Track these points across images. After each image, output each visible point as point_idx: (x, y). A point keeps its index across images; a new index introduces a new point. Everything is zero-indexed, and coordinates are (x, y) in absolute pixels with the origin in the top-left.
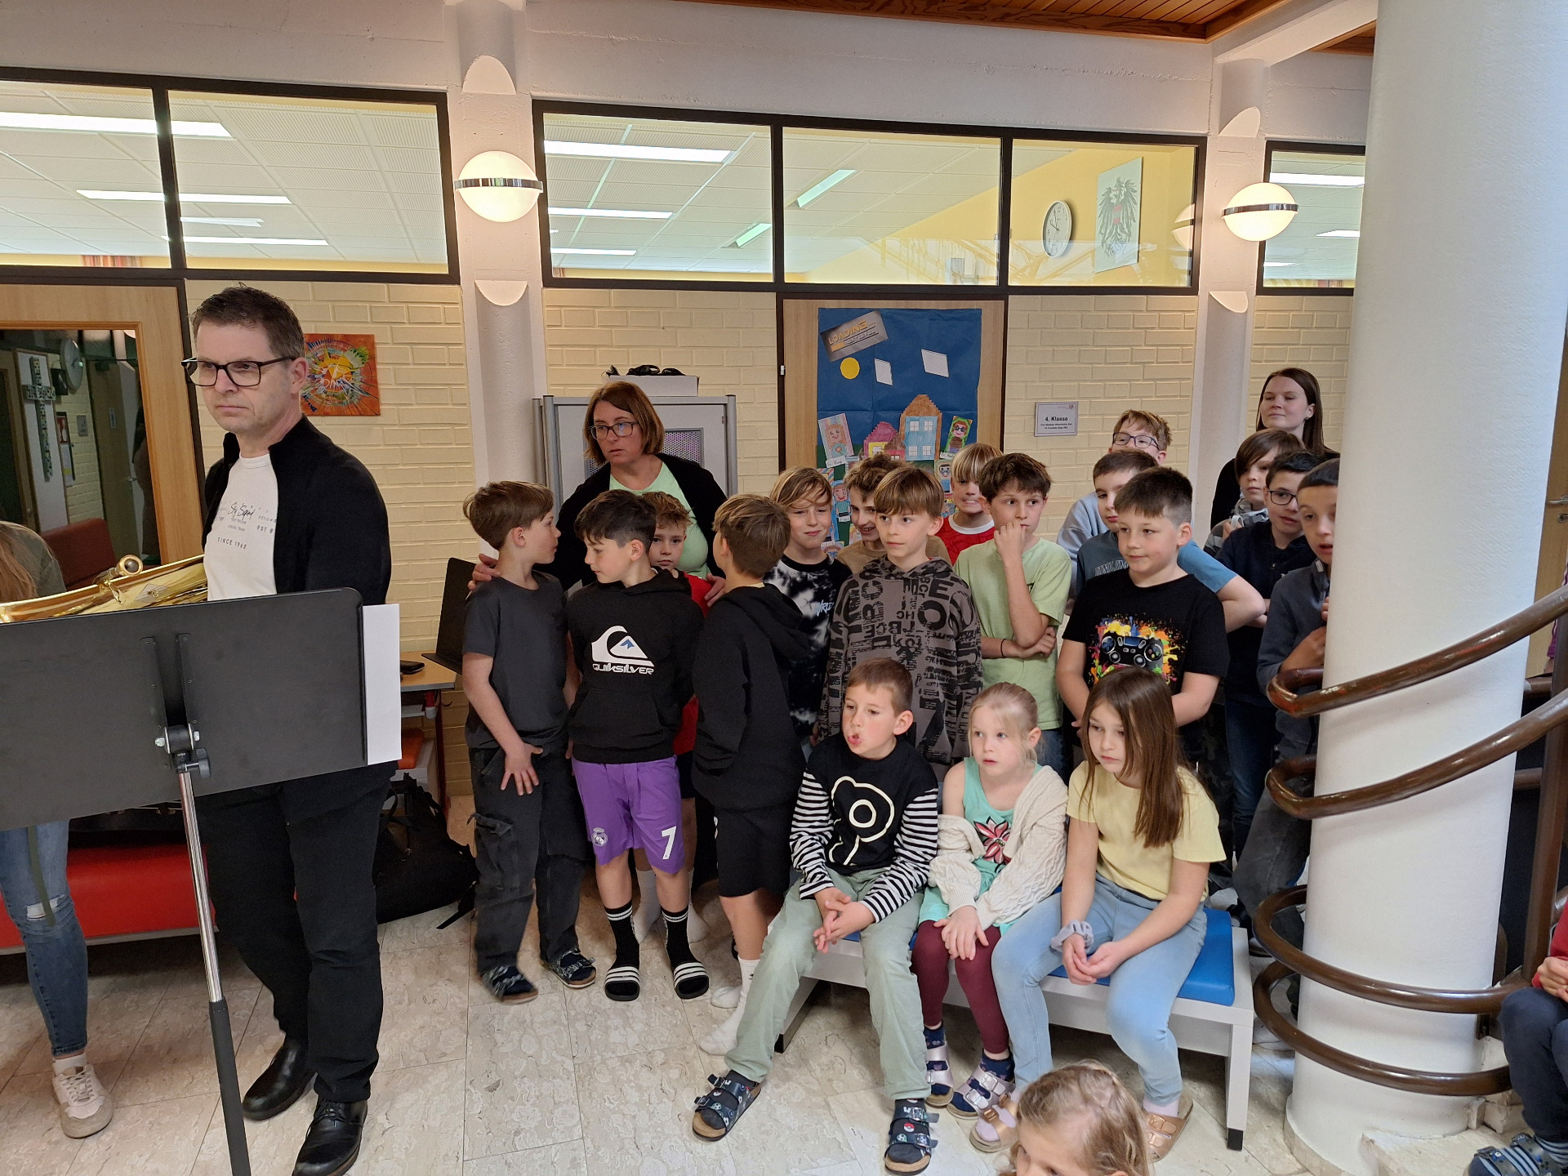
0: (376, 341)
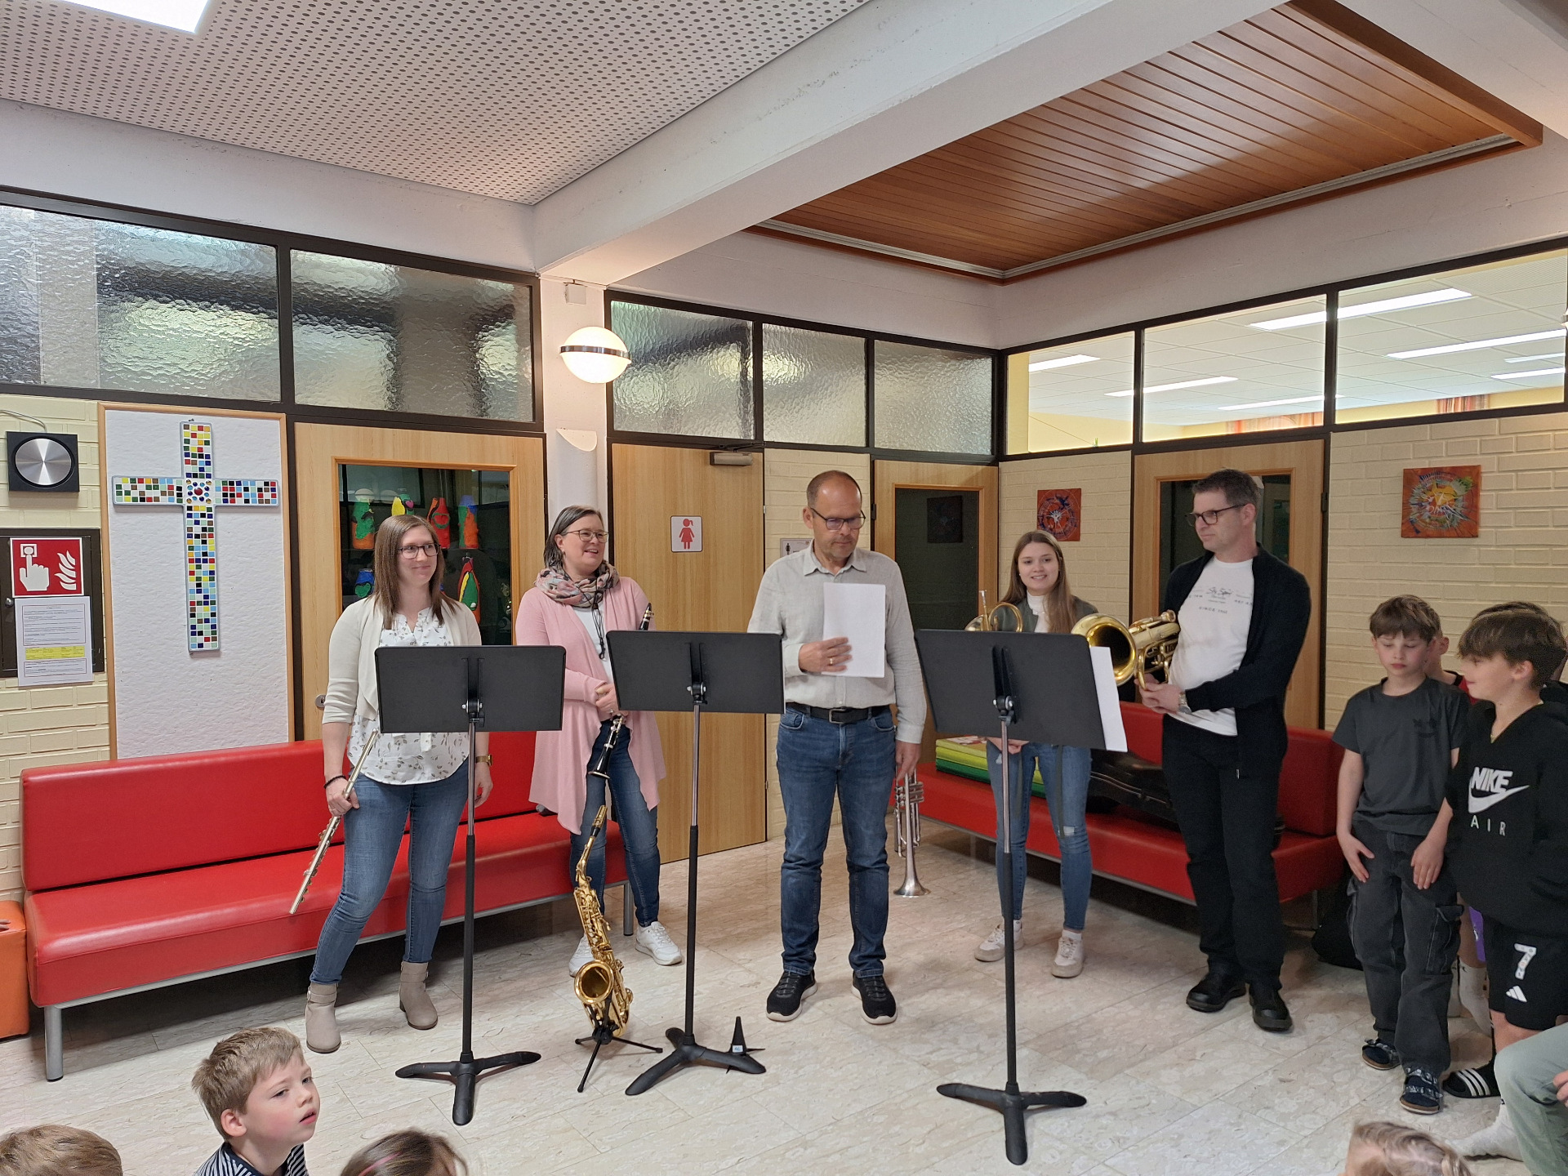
0: (1483, 470)
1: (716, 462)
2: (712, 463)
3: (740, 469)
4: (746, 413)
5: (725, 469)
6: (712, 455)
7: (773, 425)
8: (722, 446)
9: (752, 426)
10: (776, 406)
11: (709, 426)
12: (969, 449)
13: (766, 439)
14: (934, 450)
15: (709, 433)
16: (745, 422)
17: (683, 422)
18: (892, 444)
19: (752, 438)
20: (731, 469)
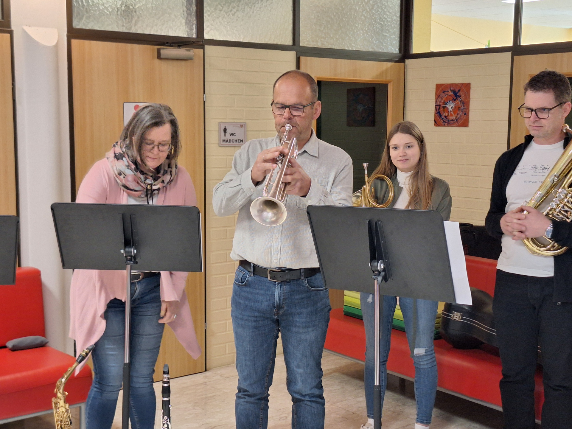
1: (162, 57)
2: (159, 57)
3: (183, 63)
4: (189, 14)
5: (170, 62)
6: (159, 51)
7: (212, 25)
8: (167, 43)
9: (194, 26)
10: (215, 9)
11: (156, 25)
12: (381, 48)
13: (206, 36)
14: (350, 49)
15: (157, 31)
16: (188, 23)
17: (134, 21)
18: (315, 43)
19: (194, 36)
20: (176, 63)
